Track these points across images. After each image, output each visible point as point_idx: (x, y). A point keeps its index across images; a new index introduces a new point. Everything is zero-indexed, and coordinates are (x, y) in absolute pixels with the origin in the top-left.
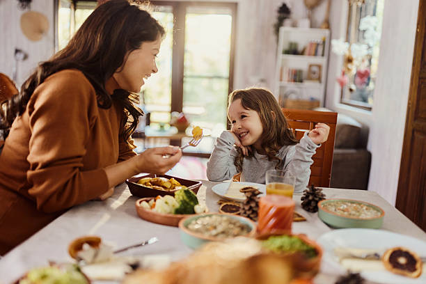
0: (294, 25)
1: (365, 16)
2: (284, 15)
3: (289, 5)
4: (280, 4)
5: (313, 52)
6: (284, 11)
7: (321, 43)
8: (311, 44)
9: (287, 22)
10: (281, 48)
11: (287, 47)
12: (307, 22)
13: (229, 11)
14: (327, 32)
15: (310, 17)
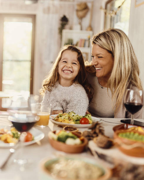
0: (71, 28)
1: (117, 22)
2: (65, 23)
3: (67, 16)
4: (62, 16)
5: (83, 45)
6: (64, 20)
7: (88, 39)
8: (81, 40)
9: (67, 26)
10: (63, 42)
11: (67, 42)
12: (79, 27)
13: (30, 19)
14: (91, 33)
15: (80, 24)
